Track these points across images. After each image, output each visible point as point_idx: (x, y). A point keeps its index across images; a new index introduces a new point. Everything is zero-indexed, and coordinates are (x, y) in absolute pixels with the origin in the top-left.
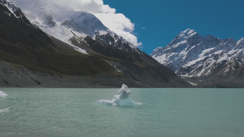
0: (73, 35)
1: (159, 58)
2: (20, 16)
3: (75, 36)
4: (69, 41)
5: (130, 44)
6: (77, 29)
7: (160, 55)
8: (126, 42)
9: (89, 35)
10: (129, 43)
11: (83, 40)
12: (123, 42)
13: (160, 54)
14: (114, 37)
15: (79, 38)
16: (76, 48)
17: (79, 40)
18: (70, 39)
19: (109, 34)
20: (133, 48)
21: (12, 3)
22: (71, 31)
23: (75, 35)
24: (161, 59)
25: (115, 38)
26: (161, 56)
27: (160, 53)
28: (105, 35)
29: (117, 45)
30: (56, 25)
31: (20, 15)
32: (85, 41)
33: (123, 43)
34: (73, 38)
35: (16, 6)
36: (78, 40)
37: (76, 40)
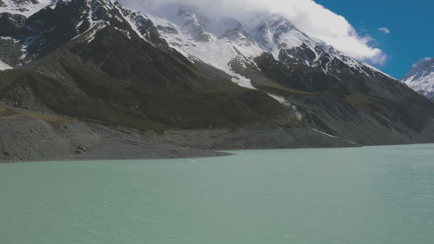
0: (236, 54)
1: (423, 81)
2: (147, 34)
3: (240, 56)
4: (228, 65)
5: (349, 59)
6: (246, 43)
7: (424, 76)
8: (341, 56)
9: (267, 52)
10: (347, 57)
11: (252, 61)
12: (331, 58)
13: (424, 73)
14: (313, 50)
15: (245, 58)
16: (235, 77)
17: (244, 61)
18: (230, 62)
19: (306, 46)
20: (356, 66)
21: (139, 13)
22: (235, 48)
23: (239, 53)
24: (427, 82)
25: (316, 51)
26: (427, 77)
27: (425, 70)
28: (297, 48)
29: (319, 63)
30: (210, 40)
31: (146, 32)
32: (255, 64)
33: (333, 58)
34: (236, 60)
35: (144, 17)
36: (243, 63)
37: (239, 62)
